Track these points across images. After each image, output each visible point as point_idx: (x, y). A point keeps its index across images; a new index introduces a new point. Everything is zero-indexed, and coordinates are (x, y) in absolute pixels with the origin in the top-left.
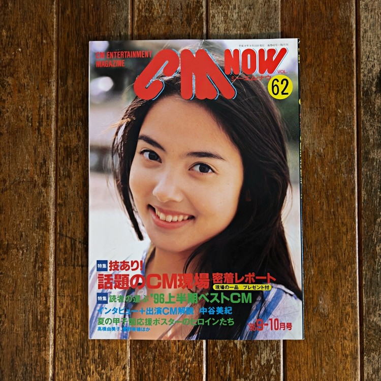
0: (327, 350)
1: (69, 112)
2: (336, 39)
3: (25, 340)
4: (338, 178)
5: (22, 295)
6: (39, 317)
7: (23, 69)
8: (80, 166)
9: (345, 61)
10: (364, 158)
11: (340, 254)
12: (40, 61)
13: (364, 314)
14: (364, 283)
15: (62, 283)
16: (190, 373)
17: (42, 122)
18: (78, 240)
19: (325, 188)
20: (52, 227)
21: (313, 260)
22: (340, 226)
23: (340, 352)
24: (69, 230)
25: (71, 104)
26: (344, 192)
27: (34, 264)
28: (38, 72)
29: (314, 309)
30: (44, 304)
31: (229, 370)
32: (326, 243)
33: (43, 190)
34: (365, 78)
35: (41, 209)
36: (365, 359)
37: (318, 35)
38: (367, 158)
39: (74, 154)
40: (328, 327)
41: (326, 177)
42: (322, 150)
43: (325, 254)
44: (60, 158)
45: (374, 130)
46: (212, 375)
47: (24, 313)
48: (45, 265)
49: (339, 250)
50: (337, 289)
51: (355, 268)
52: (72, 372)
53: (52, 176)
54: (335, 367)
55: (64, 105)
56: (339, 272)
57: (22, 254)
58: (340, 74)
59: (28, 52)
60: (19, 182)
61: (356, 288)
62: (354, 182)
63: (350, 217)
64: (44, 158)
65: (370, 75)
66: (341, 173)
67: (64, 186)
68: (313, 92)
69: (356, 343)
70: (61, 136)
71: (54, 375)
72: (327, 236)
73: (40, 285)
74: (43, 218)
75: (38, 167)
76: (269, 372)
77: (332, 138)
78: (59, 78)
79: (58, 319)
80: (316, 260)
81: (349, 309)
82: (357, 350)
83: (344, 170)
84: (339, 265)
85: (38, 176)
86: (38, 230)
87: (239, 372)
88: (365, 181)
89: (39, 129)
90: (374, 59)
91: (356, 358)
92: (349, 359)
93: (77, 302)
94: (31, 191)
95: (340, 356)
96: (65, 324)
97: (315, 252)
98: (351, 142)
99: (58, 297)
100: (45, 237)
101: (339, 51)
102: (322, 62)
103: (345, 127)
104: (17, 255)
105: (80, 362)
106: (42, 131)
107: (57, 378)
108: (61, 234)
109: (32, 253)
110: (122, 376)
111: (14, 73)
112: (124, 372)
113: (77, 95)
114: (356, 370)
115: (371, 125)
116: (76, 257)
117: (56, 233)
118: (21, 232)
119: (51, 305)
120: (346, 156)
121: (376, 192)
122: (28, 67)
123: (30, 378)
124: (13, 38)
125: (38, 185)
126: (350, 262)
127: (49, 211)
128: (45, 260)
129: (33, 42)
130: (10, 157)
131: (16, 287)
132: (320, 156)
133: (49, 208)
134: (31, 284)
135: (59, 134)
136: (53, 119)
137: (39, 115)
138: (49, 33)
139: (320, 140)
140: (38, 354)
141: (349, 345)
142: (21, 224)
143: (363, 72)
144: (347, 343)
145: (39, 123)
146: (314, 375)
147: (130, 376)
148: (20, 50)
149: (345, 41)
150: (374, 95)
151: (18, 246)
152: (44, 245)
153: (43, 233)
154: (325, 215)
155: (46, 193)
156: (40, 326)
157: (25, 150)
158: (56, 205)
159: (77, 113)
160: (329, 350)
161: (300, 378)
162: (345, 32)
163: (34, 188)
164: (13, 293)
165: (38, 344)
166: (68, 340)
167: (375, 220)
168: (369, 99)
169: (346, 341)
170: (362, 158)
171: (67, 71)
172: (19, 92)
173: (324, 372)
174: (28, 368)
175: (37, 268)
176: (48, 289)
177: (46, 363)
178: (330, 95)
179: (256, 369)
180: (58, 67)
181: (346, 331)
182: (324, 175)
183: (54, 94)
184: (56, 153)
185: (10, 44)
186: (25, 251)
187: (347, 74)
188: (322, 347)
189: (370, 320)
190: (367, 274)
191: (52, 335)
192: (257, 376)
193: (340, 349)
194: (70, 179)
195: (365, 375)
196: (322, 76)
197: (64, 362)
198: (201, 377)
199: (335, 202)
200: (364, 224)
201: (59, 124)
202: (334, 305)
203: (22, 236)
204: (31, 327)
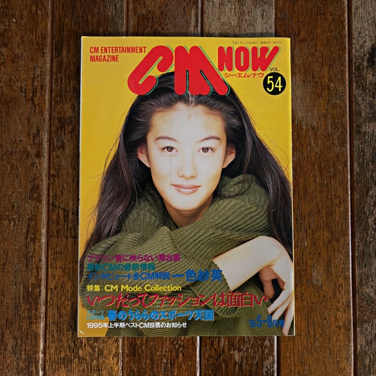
0: (321, 321)
1: (64, 83)
2: (328, 14)
3: (15, 313)
4: (331, 150)
5: (13, 266)
6: (30, 289)
7: (17, 39)
8: (73, 137)
9: (338, 36)
10: (356, 131)
11: (333, 226)
12: (35, 32)
13: (357, 286)
14: (356, 254)
15: (54, 254)
16: (183, 345)
17: (36, 92)
18: (71, 211)
19: (318, 161)
20: (45, 198)
21: (306, 231)
22: (334, 198)
23: (333, 323)
24: (62, 201)
25: (65, 75)
26: (337, 165)
27: (25, 235)
28: (33, 43)
29: (307, 280)
30: (36, 276)
31: (223, 342)
32: (320, 215)
33: (36, 161)
34: (357, 54)
35: (34, 179)
36: (358, 331)
37: (311, 11)
38: (359, 131)
39: (68, 125)
40: (322, 299)
41: (319, 149)
42: (315, 123)
43: (318, 227)
44: (53, 129)
45: (366, 104)
46: (206, 347)
47: (15, 285)
48: (37, 236)
49: (332, 222)
50: (331, 261)
51: (348, 240)
52: (63, 346)
53: (46, 146)
54: (329, 339)
55: (59, 75)
56: (332, 244)
57: (14, 225)
58: (332, 49)
59: (23, 22)
60: (12, 153)
61: (349, 260)
62: (347, 155)
63: (343, 189)
64: (38, 129)
65: (362, 50)
66: (334, 146)
67: (58, 157)
68: (306, 66)
69: (349, 314)
70: (55, 106)
71: (45, 348)
72: (320, 208)
73: (32, 257)
74: (36, 188)
75: (32, 137)
76: (263, 344)
77: (324, 112)
78: (54, 48)
79: (49, 291)
80: (310, 232)
81: (341, 280)
82: (350, 321)
83: (336, 142)
84: (332, 237)
85: (31, 146)
86: (30, 201)
87: (233, 345)
88: (357, 154)
89: (33, 100)
90: (366, 35)
91: (349, 330)
92: (342, 330)
93: (69, 274)
94: (24, 162)
95: (333, 328)
96: (57, 297)
97: (309, 223)
98: (343, 115)
99: (49, 269)
100: (38, 208)
101: (331, 26)
102: (315, 38)
103: (337, 101)
104: (9, 226)
105: (72, 334)
106: (36, 102)
107: (48, 351)
108: (54, 205)
109: (24, 224)
110: (114, 349)
111: (8, 43)
112: (116, 345)
113: (72, 66)
114: (350, 341)
115: (363, 100)
116: (69, 228)
117: (48, 204)
118: (13, 203)
119: (43, 277)
120: (339, 129)
121: (368, 165)
122: (23, 37)
123: (21, 351)
124: (7, 9)
125: (31, 155)
126: (343, 234)
127: (42, 181)
128: (37, 231)
129: (28, 12)
130: (3, 128)
131: (6, 259)
132: (314, 129)
133: (42, 178)
134: (22, 256)
135: (53, 105)
136: (47, 90)
137: (33, 85)
138: (44, 4)
139: (314, 113)
140: (28, 327)
141: (342, 317)
142: (13, 195)
143: (355, 48)
144: (340, 314)
145: (33, 93)
146: (307, 347)
147: (123, 349)
148: (14, 20)
149: (338, 16)
150: (365, 71)
151: (9, 218)
152: (37, 216)
153: (36, 204)
154: (318, 187)
155: (39, 164)
156: (31, 298)
157: (18, 120)
158: (49, 176)
159: (72, 85)
160: (322, 321)
161: (294, 349)
162: (337, 9)
163: (27, 158)
164: (4, 264)
165: (29, 317)
166: (60, 312)
167: (368, 192)
168: (360, 74)
169: (339, 312)
170: (354, 131)
171: (62, 43)
172: (13, 62)
173: (317, 343)
174: (18, 341)
175: (29, 239)
176: (40, 260)
177: (36, 337)
178: (323, 70)
179: (250, 341)
180: (52, 38)
181: (339, 302)
182: (317, 147)
183: (48, 65)
184: (50, 123)
185: (4, 14)
186: (17, 222)
187: (339, 49)
188: (316, 318)
189: (362, 292)
190: (360, 246)
191: (43, 308)
192: (251, 348)
193: (333, 320)
194: (64, 150)
195: (359, 347)
196: (315, 52)
197: (55, 335)
198: (194, 350)
199: (328, 174)
200: (356, 196)
201: (53, 95)
202: (328, 277)
203: (14, 207)
204: (21, 299)
